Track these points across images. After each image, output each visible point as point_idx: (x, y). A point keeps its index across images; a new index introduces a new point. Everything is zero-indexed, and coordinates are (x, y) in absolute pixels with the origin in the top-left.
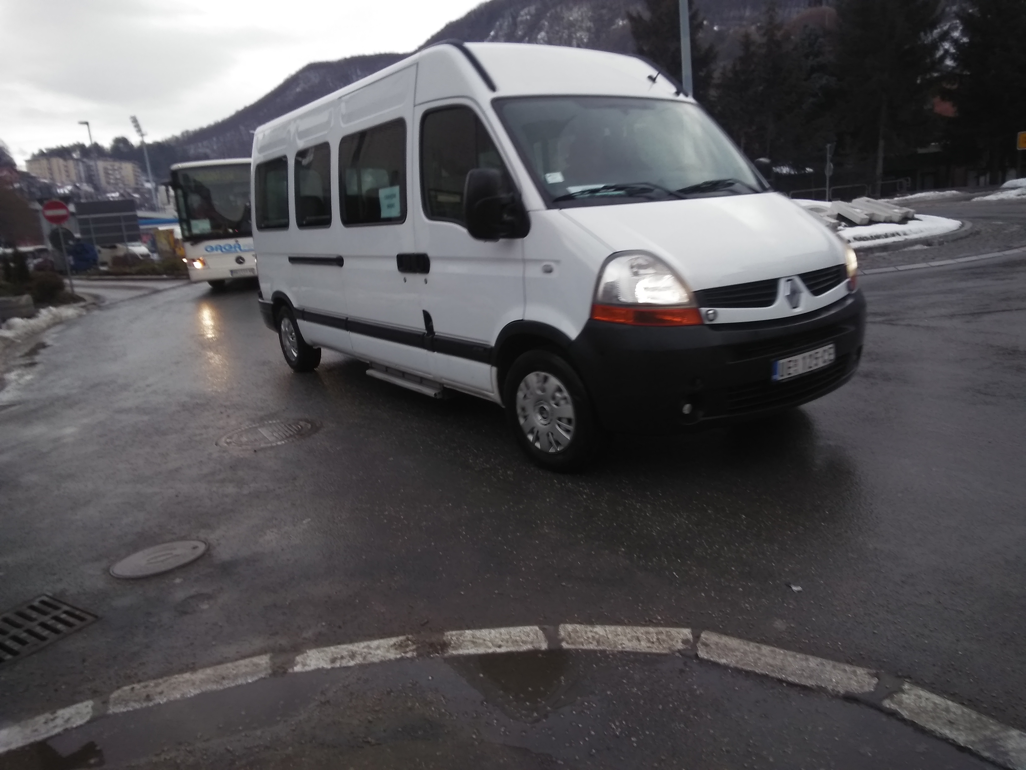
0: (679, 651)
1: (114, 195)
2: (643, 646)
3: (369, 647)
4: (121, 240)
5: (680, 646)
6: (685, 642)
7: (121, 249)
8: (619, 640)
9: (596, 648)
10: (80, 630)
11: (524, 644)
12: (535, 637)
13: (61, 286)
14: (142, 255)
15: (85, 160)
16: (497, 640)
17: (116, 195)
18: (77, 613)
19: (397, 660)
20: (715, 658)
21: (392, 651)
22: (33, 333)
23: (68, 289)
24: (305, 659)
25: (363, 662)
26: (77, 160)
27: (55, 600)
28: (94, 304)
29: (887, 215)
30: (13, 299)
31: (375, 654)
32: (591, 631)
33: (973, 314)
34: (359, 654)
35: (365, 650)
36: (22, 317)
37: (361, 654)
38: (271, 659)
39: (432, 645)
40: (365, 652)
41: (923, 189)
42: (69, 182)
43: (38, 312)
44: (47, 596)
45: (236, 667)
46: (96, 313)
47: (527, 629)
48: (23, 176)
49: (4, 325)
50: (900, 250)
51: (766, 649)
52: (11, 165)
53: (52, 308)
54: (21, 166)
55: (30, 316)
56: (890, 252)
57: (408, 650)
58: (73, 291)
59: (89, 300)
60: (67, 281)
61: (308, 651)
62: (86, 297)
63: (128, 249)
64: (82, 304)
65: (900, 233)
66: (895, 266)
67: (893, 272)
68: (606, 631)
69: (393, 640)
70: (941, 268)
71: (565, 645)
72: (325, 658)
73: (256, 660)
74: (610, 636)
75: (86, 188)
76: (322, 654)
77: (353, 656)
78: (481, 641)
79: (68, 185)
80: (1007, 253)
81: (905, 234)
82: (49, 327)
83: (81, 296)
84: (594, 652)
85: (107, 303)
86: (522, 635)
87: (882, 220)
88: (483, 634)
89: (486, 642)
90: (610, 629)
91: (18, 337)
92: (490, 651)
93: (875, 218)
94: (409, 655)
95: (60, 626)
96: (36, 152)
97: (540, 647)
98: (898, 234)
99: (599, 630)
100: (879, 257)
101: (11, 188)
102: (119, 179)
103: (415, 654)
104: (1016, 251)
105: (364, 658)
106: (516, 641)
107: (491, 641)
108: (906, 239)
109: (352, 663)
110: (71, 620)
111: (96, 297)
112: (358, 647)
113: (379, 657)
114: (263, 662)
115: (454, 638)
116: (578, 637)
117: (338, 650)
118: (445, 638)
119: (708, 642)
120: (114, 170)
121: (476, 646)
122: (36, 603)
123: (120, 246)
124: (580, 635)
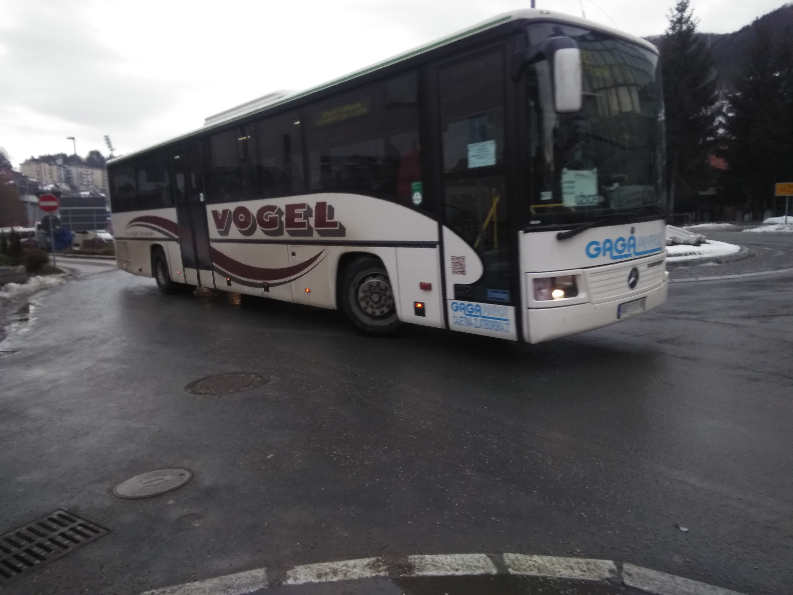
0: (608, 579)
1: (86, 194)
2: (577, 574)
3: (346, 565)
4: (92, 228)
5: (607, 575)
6: (611, 571)
7: (91, 235)
8: (556, 568)
9: (538, 575)
10: (95, 540)
11: (477, 568)
12: (485, 564)
13: (47, 260)
14: (107, 240)
15: (66, 166)
16: (454, 564)
17: (87, 193)
18: (91, 526)
19: (373, 578)
20: (639, 586)
21: (367, 570)
22: (25, 296)
23: (51, 263)
24: (294, 573)
25: (345, 578)
26: (60, 166)
27: (71, 514)
28: (71, 275)
29: (686, 239)
30: (11, 268)
31: (353, 572)
32: (531, 560)
33: (764, 316)
34: (340, 572)
35: (344, 568)
36: (17, 282)
37: (341, 571)
38: (266, 572)
39: (400, 566)
40: (344, 570)
41: (703, 221)
42: (52, 182)
43: (28, 279)
44: (64, 511)
45: (239, 578)
46: (73, 282)
47: (477, 556)
48: (18, 175)
49: (3, 288)
50: (698, 266)
51: (679, 579)
52: (8, 167)
53: (39, 277)
54: (16, 168)
55: (23, 282)
56: (690, 267)
57: (380, 569)
58: (55, 264)
59: (68, 272)
60: (51, 257)
61: (296, 567)
62: (65, 270)
63: (96, 235)
64: (62, 275)
65: (697, 253)
66: (696, 277)
67: (695, 281)
68: (543, 560)
69: (366, 561)
70: (731, 281)
71: (511, 571)
72: (313, 574)
73: (254, 572)
74: (547, 565)
75: (64, 187)
76: (308, 570)
77: (335, 572)
78: (440, 565)
79: (51, 184)
80: (780, 271)
81: (700, 254)
82: (37, 291)
83: (61, 268)
84: (537, 578)
85: (81, 275)
86: (474, 562)
87: (682, 242)
88: (441, 559)
89: (445, 566)
90: (546, 558)
91: (14, 298)
92: (450, 573)
93: (677, 241)
94: (382, 574)
95: (77, 537)
96: (29, 158)
97: (491, 572)
98: (695, 253)
99: (538, 559)
100: (683, 270)
101: (7, 183)
102: (90, 182)
103: (387, 573)
104: (785, 270)
105: (345, 575)
106: (470, 566)
107: (448, 565)
108: (701, 258)
109: (335, 579)
110: (87, 532)
111: (73, 270)
112: (338, 565)
113: (357, 574)
114: (260, 574)
115: (417, 561)
116: (522, 565)
117: (320, 567)
118: (409, 561)
119: (631, 572)
120: (88, 175)
121: (437, 569)
122: (55, 516)
123: (90, 232)
124: (522, 563)
